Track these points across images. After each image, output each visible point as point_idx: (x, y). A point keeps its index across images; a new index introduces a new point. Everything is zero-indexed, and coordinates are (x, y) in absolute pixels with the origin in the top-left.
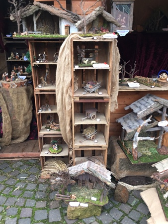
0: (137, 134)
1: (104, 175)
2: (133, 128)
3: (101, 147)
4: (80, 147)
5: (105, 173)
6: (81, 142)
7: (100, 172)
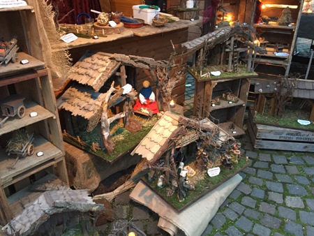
0: (105, 115)
1: (80, 200)
2: (91, 109)
3: (53, 160)
4: (14, 178)
5: (80, 197)
6: (10, 168)
7: (72, 199)
